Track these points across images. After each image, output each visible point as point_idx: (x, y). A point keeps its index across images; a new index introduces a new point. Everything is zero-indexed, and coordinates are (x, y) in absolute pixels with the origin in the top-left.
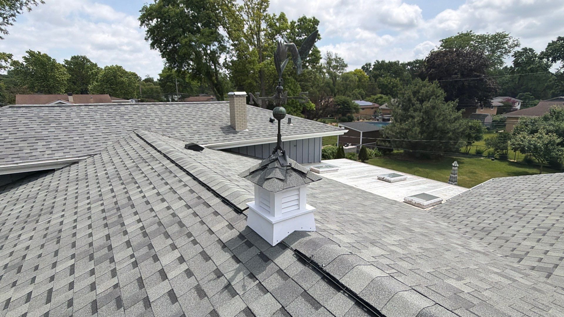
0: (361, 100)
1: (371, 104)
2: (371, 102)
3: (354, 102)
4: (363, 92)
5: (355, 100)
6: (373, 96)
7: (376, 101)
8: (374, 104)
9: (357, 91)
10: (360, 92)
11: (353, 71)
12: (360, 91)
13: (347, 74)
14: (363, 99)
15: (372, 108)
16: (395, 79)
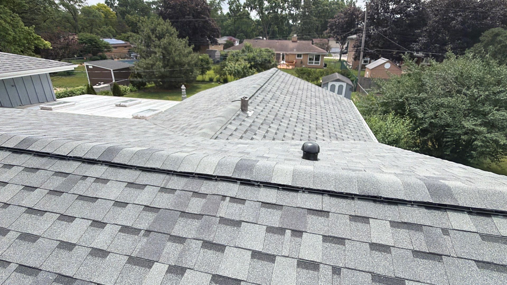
0: (111, 38)
1: (123, 42)
2: (123, 40)
3: (103, 41)
4: (112, 29)
5: (104, 38)
6: (123, 34)
7: (127, 39)
8: (126, 42)
9: (105, 28)
10: (109, 30)
11: (96, 5)
12: (108, 28)
13: (88, 9)
14: (114, 37)
15: (126, 47)
16: (143, 17)
